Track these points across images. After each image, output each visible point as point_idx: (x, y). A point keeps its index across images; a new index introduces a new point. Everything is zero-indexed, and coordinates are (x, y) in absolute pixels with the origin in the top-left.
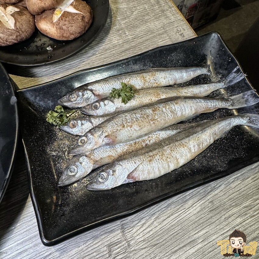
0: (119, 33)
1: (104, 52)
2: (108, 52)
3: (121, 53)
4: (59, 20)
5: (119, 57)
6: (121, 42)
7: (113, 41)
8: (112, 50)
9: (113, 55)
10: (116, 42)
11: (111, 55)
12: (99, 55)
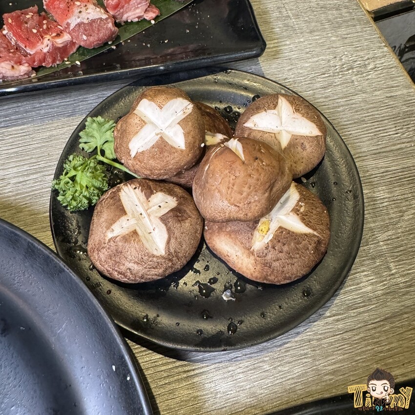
0: (375, 265)
1: (343, 314)
2: (352, 315)
3: (382, 323)
4: (267, 248)
5: (378, 332)
6: (380, 289)
7: (361, 285)
8: (362, 310)
9: (363, 324)
10: (370, 288)
11: (359, 326)
12: (331, 319)
